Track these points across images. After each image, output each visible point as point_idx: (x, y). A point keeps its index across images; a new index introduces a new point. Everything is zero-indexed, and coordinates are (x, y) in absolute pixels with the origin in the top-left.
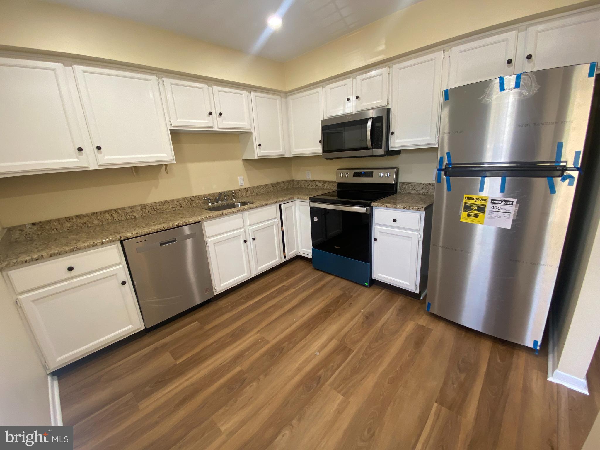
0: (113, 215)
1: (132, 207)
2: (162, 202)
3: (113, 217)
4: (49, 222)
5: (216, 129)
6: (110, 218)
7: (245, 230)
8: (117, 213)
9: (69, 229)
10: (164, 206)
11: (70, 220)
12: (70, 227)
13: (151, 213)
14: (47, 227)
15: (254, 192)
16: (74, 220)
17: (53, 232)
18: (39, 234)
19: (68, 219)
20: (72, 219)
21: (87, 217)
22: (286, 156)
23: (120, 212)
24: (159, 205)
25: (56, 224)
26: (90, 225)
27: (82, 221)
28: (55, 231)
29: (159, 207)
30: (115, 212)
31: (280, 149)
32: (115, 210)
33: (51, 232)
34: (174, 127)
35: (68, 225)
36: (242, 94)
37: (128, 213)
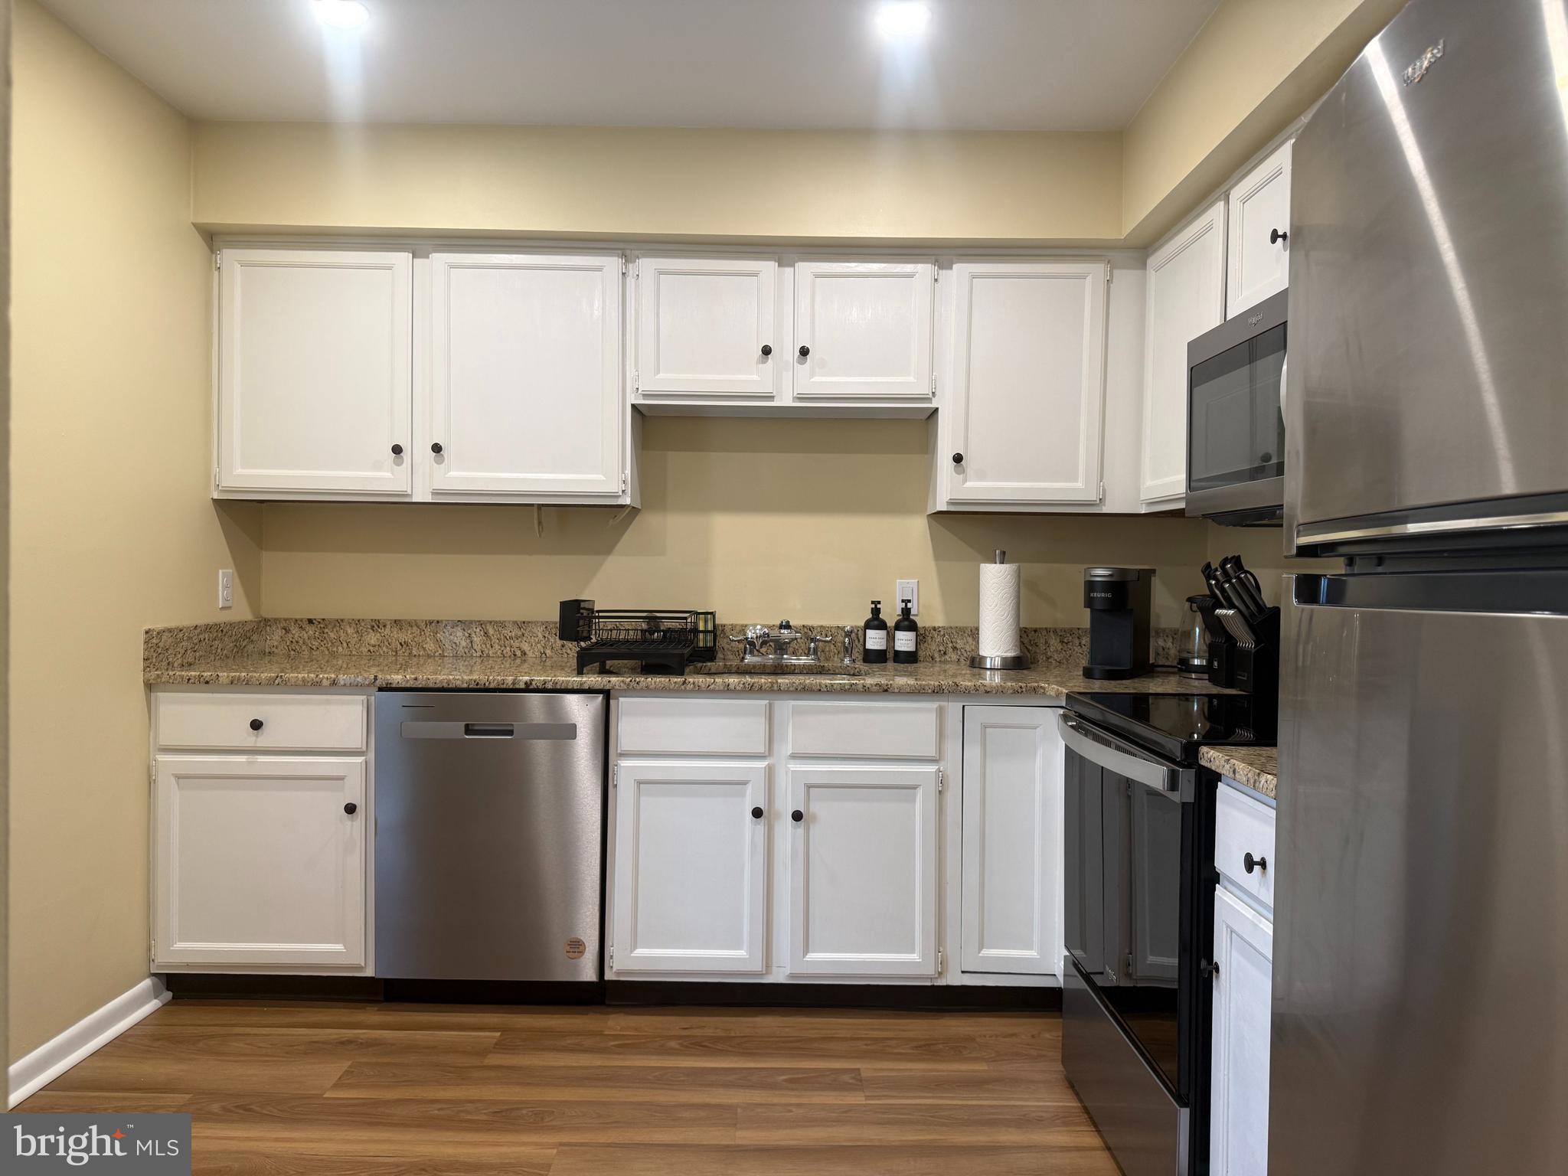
0: (473, 635)
1: (524, 623)
3: (471, 642)
4: (339, 622)
5: (785, 400)
6: (464, 644)
7: (770, 772)
8: (482, 633)
9: (372, 649)
11: (379, 627)
12: (374, 646)
14: (332, 635)
16: (387, 630)
17: (340, 648)
18: (314, 647)
19: (377, 625)
20: (385, 626)
21: (415, 628)
23: (491, 631)
25: (350, 631)
26: (414, 652)
27: (405, 636)
28: (343, 648)
30: (478, 630)
32: (481, 624)
33: (335, 649)
34: (646, 396)
35: (372, 638)
37: (510, 638)
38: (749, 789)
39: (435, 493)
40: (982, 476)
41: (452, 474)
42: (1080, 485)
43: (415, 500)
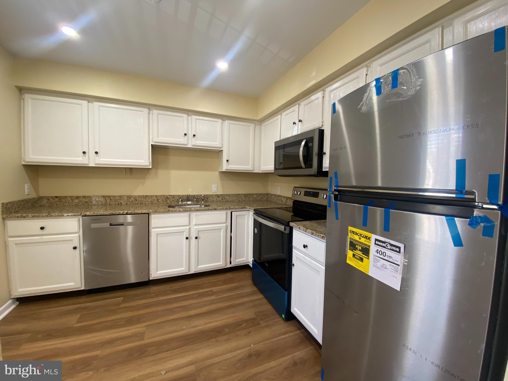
0: (107, 199)
1: (121, 196)
2: (143, 196)
3: (106, 201)
4: (66, 197)
5: (190, 146)
6: (104, 201)
7: (190, 228)
8: (109, 199)
9: (76, 204)
10: (145, 199)
11: (78, 198)
12: (77, 203)
13: (134, 202)
14: (64, 201)
15: (225, 199)
16: (81, 199)
17: (66, 204)
18: (58, 204)
19: (77, 197)
20: (80, 198)
21: (89, 198)
22: (254, 172)
23: (112, 198)
24: (141, 198)
25: (69, 199)
26: (89, 204)
27: (86, 200)
28: (67, 204)
29: (140, 199)
30: (108, 198)
31: (249, 166)
32: (109, 196)
33: (65, 204)
34: (155, 142)
35: (76, 201)
36: (217, 122)
37: (118, 200)
38: (185, 233)
39: (96, 164)
40: (232, 165)
41: (101, 159)
42: (250, 167)
43: (90, 166)
